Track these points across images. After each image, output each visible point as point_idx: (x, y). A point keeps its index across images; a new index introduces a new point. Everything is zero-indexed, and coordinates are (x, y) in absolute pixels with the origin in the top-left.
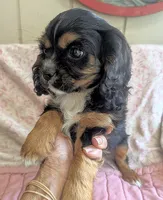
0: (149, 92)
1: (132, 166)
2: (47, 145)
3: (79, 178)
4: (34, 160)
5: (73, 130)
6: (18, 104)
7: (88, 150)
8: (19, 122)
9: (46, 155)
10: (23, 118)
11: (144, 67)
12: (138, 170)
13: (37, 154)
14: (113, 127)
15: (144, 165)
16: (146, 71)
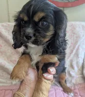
0: (77, 47)
1: (68, 85)
2: (24, 72)
3: (41, 90)
4: (17, 81)
5: (37, 65)
6: (8, 54)
7: (45, 75)
8: (9, 63)
9: (23, 78)
10: (11, 61)
11: (74, 33)
12: (72, 87)
13: (18, 77)
14: (58, 62)
15: (74, 85)
16: (75, 36)
